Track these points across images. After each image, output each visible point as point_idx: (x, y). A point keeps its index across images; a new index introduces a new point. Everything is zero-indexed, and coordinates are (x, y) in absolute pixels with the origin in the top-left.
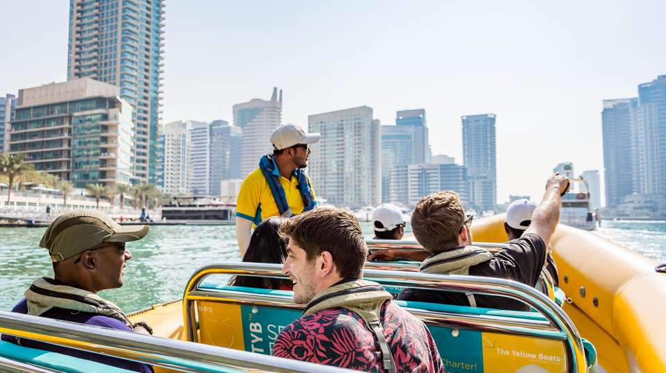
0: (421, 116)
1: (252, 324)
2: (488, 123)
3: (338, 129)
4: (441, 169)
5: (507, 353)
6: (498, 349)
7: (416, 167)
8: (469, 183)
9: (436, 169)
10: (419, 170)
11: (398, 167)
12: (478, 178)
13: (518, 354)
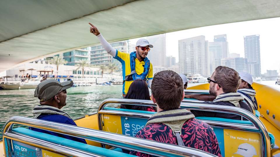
0: (225, 37)
1: (125, 124)
2: (256, 39)
3: (191, 45)
4: (236, 60)
5: (235, 138)
6: (231, 136)
7: (224, 59)
8: (248, 65)
9: (234, 60)
10: (226, 60)
11: (216, 60)
12: (252, 63)
13: (240, 139)
